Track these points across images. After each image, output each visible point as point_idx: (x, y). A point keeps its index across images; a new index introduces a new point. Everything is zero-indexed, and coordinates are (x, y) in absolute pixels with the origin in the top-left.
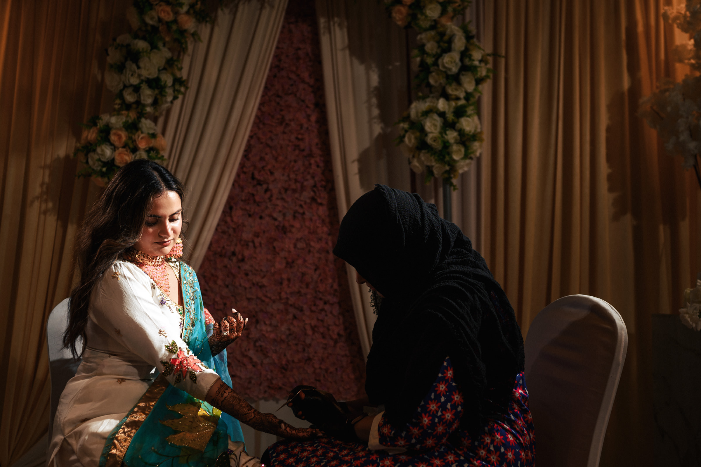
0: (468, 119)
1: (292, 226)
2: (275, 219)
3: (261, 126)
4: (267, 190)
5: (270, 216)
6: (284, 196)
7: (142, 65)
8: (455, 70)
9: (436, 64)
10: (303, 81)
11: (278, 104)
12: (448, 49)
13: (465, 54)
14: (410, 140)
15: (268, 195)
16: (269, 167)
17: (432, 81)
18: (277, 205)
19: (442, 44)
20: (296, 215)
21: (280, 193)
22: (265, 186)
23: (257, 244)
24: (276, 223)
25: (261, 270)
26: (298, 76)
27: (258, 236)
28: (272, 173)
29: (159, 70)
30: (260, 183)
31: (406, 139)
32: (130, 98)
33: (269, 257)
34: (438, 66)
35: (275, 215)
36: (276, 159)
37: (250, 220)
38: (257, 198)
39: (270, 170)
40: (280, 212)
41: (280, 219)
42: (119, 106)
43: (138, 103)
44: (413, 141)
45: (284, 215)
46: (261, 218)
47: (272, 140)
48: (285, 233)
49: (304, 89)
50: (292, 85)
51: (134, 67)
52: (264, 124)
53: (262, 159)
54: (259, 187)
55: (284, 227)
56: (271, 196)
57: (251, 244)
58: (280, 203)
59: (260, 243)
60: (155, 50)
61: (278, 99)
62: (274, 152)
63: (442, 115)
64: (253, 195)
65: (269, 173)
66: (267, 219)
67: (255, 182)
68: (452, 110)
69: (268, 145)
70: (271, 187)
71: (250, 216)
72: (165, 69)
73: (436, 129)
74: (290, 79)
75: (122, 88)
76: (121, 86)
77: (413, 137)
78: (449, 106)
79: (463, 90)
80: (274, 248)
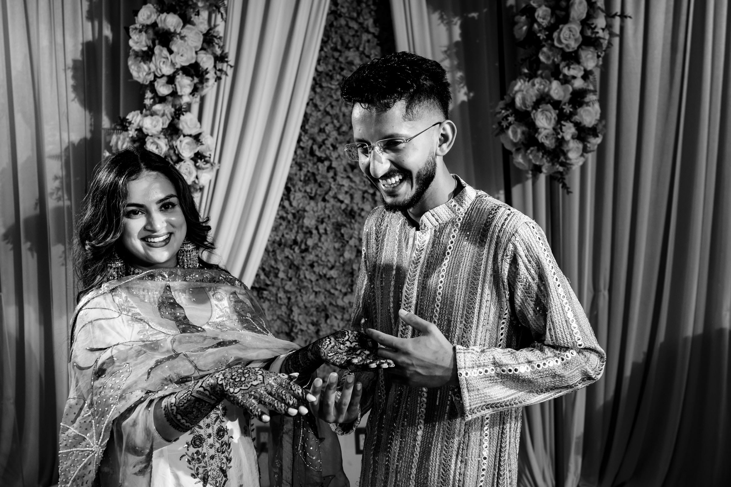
0: (588, 108)
1: (362, 210)
2: (342, 202)
3: (318, 90)
4: (330, 168)
5: (335, 197)
6: (351, 175)
7: (174, 48)
8: (574, 45)
9: (550, 37)
10: (368, 31)
11: (337, 60)
12: (566, 19)
13: (586, 23)
14: (515, 133)
15: (331, 174)
16: (331, 140)
17: (542, 58)
18: (343, 185)
19: (558, 12)
20: (366, 195)
21: (345, 170)
22: (327, 163)
23: (322, 231)
24: (343, 206)
25: (329, 261)
26: (361, 24)
27: (322, 222)
28: (335, 148)
29: (196, 53)
30: (321, 160)
31: (510, 132)
32: (163, 90)
33: (337, 245)
34: (553, 40)
35: (341, 197)
36: (338, 129)
37: (312, 203)
38: (319, 178)
39: (332, 145)
40: (346, 193)
41: (347, 201)
42: (152, 100)
43: (174, 94)
44: (519, 136)
45: (352, 197)
46: (324, 200)
47: (332, 106)
48: (354, 217)
49: (368, 41)
50: (353, 36)
51: (165, 52)
52: (321, 87)
53: (322, 131)
54: (320, 165)
55: (352, 210)
56: (335, 174)
57: (315, 232)
58: (346, 183)
59: (326, 230)
60: (188, 26)
61: (336, 54)
62: (335, 121)
63: (556, 104)
64: (313, 174)
65: (331, 148)
66: (332, 201)
67: (315, 159)
68: (568, 96)
69: (328, 113)
70: (334, 164)
71: (311, 198)
72: (202, 49)
73: (549, 124)
74: (350, 28)
75: (153, 79)
76: (151, 77)
77: (519, 131)
78: (565, 91)
79: (582, 68)
80: (342, 235)
